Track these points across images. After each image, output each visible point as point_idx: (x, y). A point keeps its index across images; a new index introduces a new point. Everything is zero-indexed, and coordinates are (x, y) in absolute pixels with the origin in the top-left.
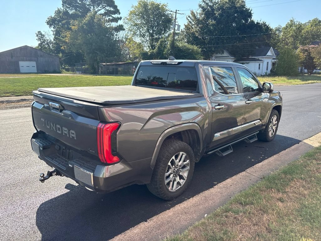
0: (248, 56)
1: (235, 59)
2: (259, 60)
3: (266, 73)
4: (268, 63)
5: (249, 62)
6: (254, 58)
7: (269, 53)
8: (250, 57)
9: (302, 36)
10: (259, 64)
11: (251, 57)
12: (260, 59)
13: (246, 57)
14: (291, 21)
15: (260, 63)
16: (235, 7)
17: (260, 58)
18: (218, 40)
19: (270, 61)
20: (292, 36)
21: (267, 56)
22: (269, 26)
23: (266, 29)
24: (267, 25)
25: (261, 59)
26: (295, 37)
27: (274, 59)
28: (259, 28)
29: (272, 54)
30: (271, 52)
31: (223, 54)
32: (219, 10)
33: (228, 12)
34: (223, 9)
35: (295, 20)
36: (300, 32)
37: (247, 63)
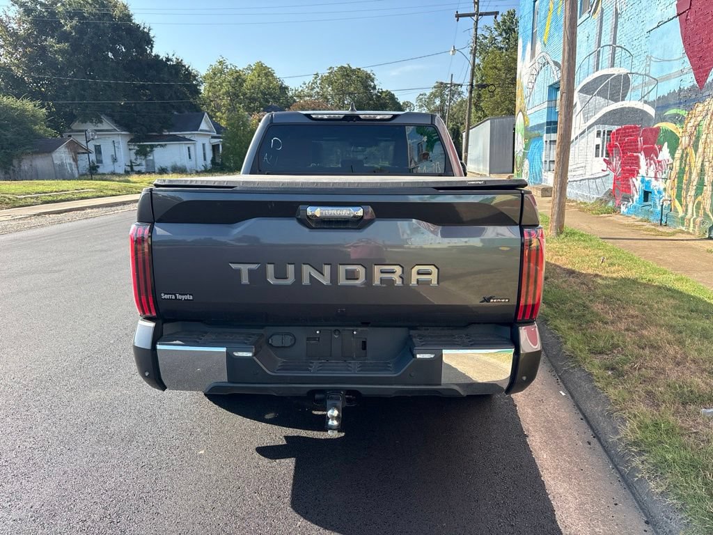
0: (161, 130)
1: (132, 137)
2: (184, 139)
3: (205, 167)
4: (204, 145)
5: (166, 145)
6: (175, 135)
7: (203, 126)
8: (164, 133)
9: (244, 94)
10: (189, 148)
11: (168, 133)
12: (187, 137)
13: (156, 132)
14: (221, 63)
15: (189, 145)
16: (111, 16)
17: (187, 134)
18: (84, 90)
19: (208, 142)
20: (227, 93)
21: (201, 131)
22: (190, 69)
23: (185, 75)
24: (187, 67)
25: (190, 136)
26: (234, 96)
27: (214, 137)
28: (174, 71)
29: (209, 127)
30: (207, 122)
31: (99, 124)
32: (72, 18)
33: (97, 26)
34: (82, 17)
35: (228, 63)
36: (241, 85)
37: (161, 146)
